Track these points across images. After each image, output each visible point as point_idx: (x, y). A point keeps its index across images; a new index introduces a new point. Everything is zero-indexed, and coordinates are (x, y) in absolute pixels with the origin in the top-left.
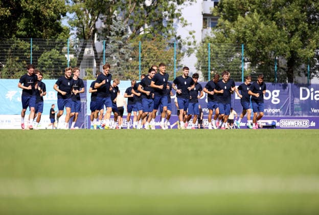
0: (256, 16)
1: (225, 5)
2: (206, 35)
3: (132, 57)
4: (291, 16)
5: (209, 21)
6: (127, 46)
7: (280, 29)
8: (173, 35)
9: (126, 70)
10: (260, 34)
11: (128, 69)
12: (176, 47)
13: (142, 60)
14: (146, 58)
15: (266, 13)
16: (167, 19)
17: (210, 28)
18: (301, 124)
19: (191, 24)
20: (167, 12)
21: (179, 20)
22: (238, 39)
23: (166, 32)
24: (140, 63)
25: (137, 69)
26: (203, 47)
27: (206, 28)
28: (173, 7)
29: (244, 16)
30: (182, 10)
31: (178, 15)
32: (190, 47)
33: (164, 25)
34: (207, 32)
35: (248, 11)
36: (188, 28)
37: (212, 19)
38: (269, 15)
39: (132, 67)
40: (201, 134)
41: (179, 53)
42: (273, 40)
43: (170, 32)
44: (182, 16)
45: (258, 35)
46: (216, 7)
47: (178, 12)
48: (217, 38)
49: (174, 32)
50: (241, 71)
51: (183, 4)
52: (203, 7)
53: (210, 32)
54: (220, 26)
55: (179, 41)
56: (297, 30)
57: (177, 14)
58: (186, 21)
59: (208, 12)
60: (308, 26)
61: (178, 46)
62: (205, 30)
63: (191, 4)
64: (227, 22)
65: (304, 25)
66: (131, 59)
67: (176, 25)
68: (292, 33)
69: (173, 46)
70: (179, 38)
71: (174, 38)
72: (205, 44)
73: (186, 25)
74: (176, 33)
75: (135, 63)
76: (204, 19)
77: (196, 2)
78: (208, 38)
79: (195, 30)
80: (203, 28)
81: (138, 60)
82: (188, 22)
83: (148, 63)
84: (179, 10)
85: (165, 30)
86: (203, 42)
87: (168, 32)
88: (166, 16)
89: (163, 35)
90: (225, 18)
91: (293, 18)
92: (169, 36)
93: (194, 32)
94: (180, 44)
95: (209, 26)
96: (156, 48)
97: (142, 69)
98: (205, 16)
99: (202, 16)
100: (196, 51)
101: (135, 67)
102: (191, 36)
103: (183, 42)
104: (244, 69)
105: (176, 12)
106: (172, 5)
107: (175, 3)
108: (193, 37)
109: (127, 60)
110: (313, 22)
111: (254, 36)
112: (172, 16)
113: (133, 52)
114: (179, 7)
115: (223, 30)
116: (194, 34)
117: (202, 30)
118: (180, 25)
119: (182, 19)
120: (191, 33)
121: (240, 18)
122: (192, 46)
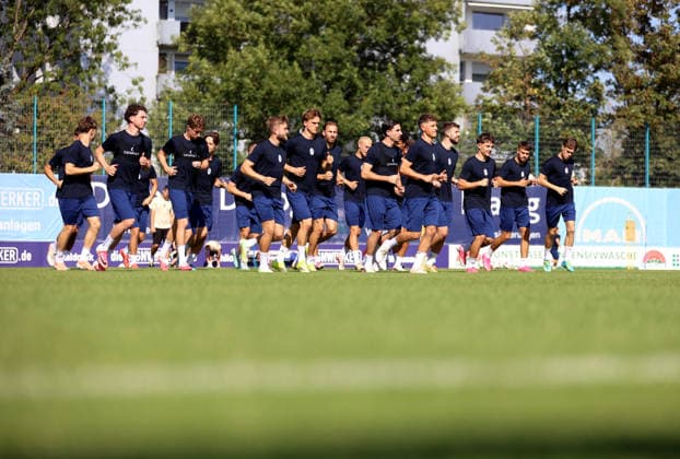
0: (261, 52)
1: (201, 30)
2: (164, 86)
3: (20, 128)
4: (326, 53)
5: (171, 59)
6: (10, 106)
7: (307, 75)
8: (100, 85)
9: (8, 152)
10: (268, 84)
11: (12, 149)
12: (105, 110)
13: (39, 134)
14: (48, 128)
15: (280, 44)
16: (89, 53)
17: (173, 73)
19: (136, 64)
20: (88, 41)
21: (112, 55)
22: (227, 95)
23: (87, 81)
24: (35, 139)
25: (30, 149)
26: (159, 110)
27: (165, 72)
28: (101, 32)
29: (239, 50)
30: (118, 37)
31: (111, 47)
33: (82, 64)
34: (166, 81)
35: (246, 40)
36: (132, 73)
37: (177, 56)
38: (286, 51)
39: (20, 147)
40: (153, 277)
41: (113, 120)
42: (294, 98)
43: (94, 79)
44: (120, 48)
45: (266, 88)
46: (184, 33)
47: (111, 41)
48: (186, 94)
49: (103, 79)
50: (232, 155)
51: (119, 26)
52: (160, 32)
53: (172, 80)
54: (194, 69)
55: (111, 96)
56: (339, 79)
57: (110, 44)
58: (126, 59)
59: (169, 42)
60: (358, 72)
61: (109, 107)
62: (164, 77)
63: (136, 26)
64: (205, 63)
65: (350, 71)
66: (18, 131)
67: (108, 68)
68: (330, 85)
69: (102, 107)
70: (112, 90)
71: (102, 92)
72: (162, 104)
73: (127, 65)
74: (107, 81)
75: (25, 139)
76: (162, 57)
77: (146, 22)
78: (169, 92)
79: (143, 76)
80: (160, 72)
81: (31, 134)
82: (130, 61)
83: (52, 140)
84: (112, 37)
85: (86, 75)
86: (159, 100)
87: (90, 79)
88: (86, 48)
89: (82, 84)
90: (202, 54)
91: (330, 58)
92: (92, 88)
93: (142, 80)
94: (113, 103)
95: (171, 70)
96: (67, 109)
97: (39, 151)
98: (164, 51)
99: (157, 49)
101: (26, 148)
102: (136, 87)
103: (120, 98)
104: (238, 152)
105: (107, 40)
106: (99, 27)
107: (105, 24)
108: (141, 89)
109: (10, 134)
110: (371, 64)
111: (258, 89)
112: (100, 49)
113: (21, 117)
114: (113, 31)
115: (197, 77)
116: (141, 84)
117: (157, 77)
118: (114, 67)
119: (119, 55)
120: (135, 83)
121: (232, 53)
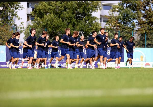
0: (52, 15)
1: (37, 10)
2: (29, 24)
4: (68, 16)
5: (30, 17)
7: (63, 21)
8: (13, 24)
10: (54, 24)
15: (57, 14)
16: (10, 16)
17: (31, 21)
18: (73, 65)
19: (22, 18)
20: (10, 13)
21: (16, 17)
22: (44, 26)
23: (10, 23)
26: (27, 30)
27: (29, 21)
28: (13, 11)
29: (47, 15)
30: (17, 12)
32: (21, 29)
33: (9, 19)
34: (29, 23)
35: (48, 13)
36: (21, 21)
37: (32, 16)
38: (58, 15)
40: (26, 70)
42: (60, 27)
43: (12, 22)
44: (18, 15)
46: (33, 11)
47: (15, 13)
48: (34, 26)
49: (14, 22)
51: (18, 9)
52: (27, 11)
53: (31, 23)
54: (36, 20)
55: (16, 27)
56: (71, 22)
57: (15, 14)
58: (19, 17)
59: (30, 13)
60: (76, 20)
61: (15, 29)
62: (28, 22)
63: (22, 9)
64: (39, 18)
65: (74, 20)
67: (15, 20)
68: (69, 23)
69: (13, 29)
70: (16, 25)
71: (14, 25)
72: (28, 28)
73: (19, 19)
74: (15, 23)
76: (28, 17)
77: (24, 8)
78: (30, 25)
80: (27, 20)
82: (20, 18)
84: (16, 12)
85: (9, 21)
86: (27, 27)
87: (11, 22)
88: (10, 15)
89: (8, 24)
90: (38, 16)
91: (69, 17)
92: (11, 24)
93: (23, 22)
94: (16, 28)
95: (30, 20)
96: (5, 30)
98: (28, 15)
100: (24, 31)
102: (22, 24)
103: (18, 27)
106: (13, 10)
107: (14, 9)
108: (23, 25)
110: (79, 18)
111: (51, 25)
112: (13, 15)
115: (36, 22)
116: (23, 23)
117: (27, 22)
118: (16, 19)
119: (17, 16)
120: (21, 23)
121: (45, 16)
122: (22, 29)
